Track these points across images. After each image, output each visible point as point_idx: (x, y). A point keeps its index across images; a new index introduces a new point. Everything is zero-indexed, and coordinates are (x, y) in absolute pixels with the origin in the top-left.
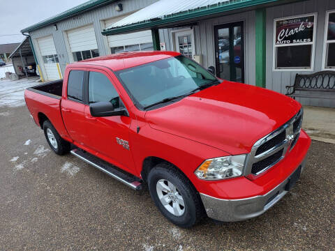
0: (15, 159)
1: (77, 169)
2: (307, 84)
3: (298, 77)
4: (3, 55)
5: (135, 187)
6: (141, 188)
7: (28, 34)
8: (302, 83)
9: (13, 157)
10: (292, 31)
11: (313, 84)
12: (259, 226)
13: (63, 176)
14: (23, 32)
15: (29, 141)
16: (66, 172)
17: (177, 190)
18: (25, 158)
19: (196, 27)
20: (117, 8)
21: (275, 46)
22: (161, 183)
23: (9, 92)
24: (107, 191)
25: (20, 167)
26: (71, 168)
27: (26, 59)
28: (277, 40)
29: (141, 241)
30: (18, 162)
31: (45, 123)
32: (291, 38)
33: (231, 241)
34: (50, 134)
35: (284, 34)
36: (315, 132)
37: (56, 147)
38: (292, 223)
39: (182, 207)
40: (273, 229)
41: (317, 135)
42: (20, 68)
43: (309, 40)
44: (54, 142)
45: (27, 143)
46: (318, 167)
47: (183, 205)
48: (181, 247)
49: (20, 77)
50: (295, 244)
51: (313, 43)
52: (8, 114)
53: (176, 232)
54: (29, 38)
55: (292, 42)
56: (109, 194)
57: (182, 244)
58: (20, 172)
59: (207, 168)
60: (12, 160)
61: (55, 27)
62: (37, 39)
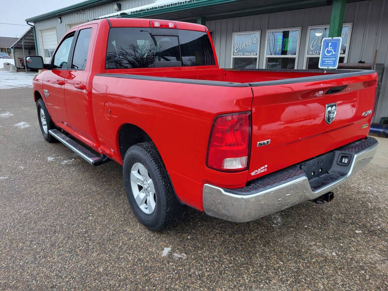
4: (10, 49)
7: (33, 24)
14: (28, 21)
42: (21, 60)
49: (19, 70)
51: (257, 57)
54: (32, 31)
61: (59, 19)
62: (41, 31)
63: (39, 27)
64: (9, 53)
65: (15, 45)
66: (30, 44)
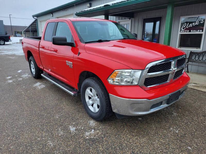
0: (9, 77)
1: (43, 86)
2: (197, 59)
3: (192, 53)
4: (22, 32)
5: (73, 94)
6: (76, 95)
7: (36, 18)
8: (193, 58)
9: (8, 76)
10: (191, 24)
11: (201, 58)
12: (147, 126)
13: (34, 88)
14: (33, 16)
15: (21, 70)
16: (36, 87)
17: (97, 95)
18: (16, 78)
19: (133, 19)
20: (88, 5)
21: (179, 33)
22: (88, 90)
23: (18, 49)
24: (57, 98)
25: (11, 81)
26: (40, 85)
27: (33, 34)
28: (181, 30)
29: (69, 124)
30: (10, 79)
31: (31, 58)
32: (190, 29)
33: (126, 131)
34: (32, 66)
35: (186, 26)
36: (197, 85)
37: (34, 74)
38: (169, 128)
39: (98, 107)
40: (156, 129)
41: (198, 87)
43: (201, 31)
44: (33, 70)
45: (19, 71)
46: (195, 102)
47: (99, 104)
48: (93, 130)
50: (168, 139)
51: (203, 33)
52: (14, 58)
53: (92, 123)
54: (36, 21)
55: (190, 31)
56: (58, 100)
57: (94, 129)
58: (9, 84)
59: (115, 76)
60: (7, 78)
61: (52, 15)
62: (41, 21)
63: (39, 19)
64: (21, 34)
65: (26, 30)
66: (34, 29)
